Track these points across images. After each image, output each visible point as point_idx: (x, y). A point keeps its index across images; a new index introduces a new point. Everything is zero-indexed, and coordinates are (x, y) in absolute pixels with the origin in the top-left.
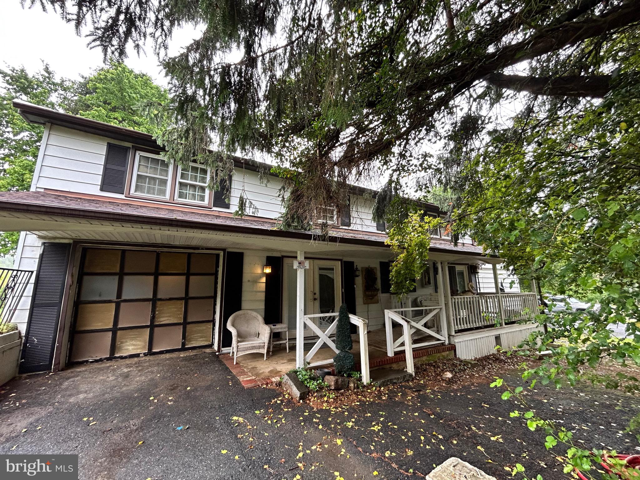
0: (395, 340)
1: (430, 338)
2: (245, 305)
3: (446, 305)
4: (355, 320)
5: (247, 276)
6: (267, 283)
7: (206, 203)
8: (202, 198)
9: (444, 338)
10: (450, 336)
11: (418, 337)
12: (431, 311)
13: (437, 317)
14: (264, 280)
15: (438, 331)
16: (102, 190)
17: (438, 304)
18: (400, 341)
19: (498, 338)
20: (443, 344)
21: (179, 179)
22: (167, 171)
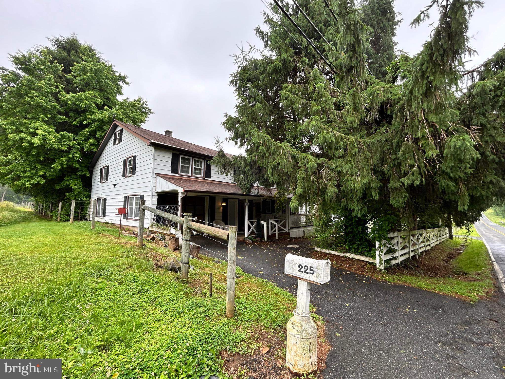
0: (272, 229)
1: (283, 230)
2: (216, 218)
3: (288, 218)
4: (262, 222)
5: (216, 207)
6: (223, 209)
7: (202, 176)
8: (200, 174)
9: (286, 230)
10: (288, 229)
11: (280, 229)
12: (282, 220)
13: (285, 222)
14: (222, 208)
15: (285, 228)
16: (172, 173)
17: (285, 218)
18: (274, 230)
19: (304, 231)
20: (286, 232)
21: (194, 167)
22: (189, 163)
